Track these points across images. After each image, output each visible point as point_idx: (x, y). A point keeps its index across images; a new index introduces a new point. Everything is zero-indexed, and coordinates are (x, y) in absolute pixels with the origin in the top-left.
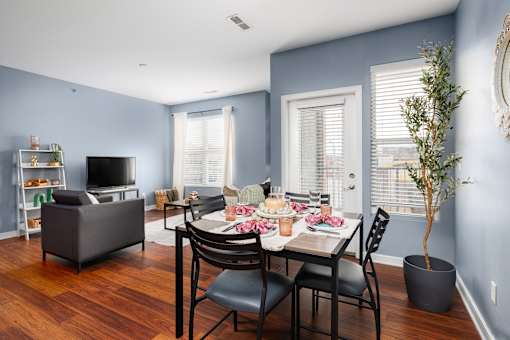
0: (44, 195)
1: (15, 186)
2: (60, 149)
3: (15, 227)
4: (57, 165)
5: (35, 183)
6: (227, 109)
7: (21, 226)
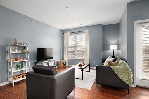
0: (20, 65)
1: (7, 61)
2: (26, 45)
3: (7, 80)
4: (26, 51)
5: (16, 60)
6: (87, 31)
7: (10, 79)
